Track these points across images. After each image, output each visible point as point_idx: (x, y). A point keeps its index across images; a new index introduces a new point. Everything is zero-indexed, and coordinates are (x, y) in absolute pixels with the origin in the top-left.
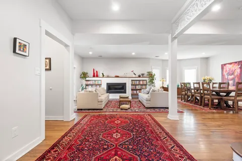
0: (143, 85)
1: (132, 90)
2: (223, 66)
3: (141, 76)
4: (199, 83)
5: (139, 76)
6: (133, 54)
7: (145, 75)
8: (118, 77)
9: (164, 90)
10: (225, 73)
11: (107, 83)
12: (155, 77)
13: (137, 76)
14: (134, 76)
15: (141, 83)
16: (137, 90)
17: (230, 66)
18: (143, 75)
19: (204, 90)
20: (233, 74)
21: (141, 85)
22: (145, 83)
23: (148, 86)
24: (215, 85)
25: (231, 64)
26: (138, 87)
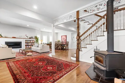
0: (32, 43)
1: (26, 46)
2: (62, 36)
3: (31, 38)
4: (57, 42)
5: (30, 38)
6: (28, 26)
7: (33, 38)
8: (15, 38)
9: (47, 45)
10: (62, 39)
11: (5, 42)
12: (39, 39)
13: (29, 38)
14: (27, 38)
15: (31, 42)
16: (28, 46)
17: (64, 37)
18: (32, 37)
19: (59, 44)
20: (64, 39)
21: (31, 43)
22: (34, 42)
23: (35, 43)
24: (62, 43)
25: (64, 36)
26: (29, 44)
